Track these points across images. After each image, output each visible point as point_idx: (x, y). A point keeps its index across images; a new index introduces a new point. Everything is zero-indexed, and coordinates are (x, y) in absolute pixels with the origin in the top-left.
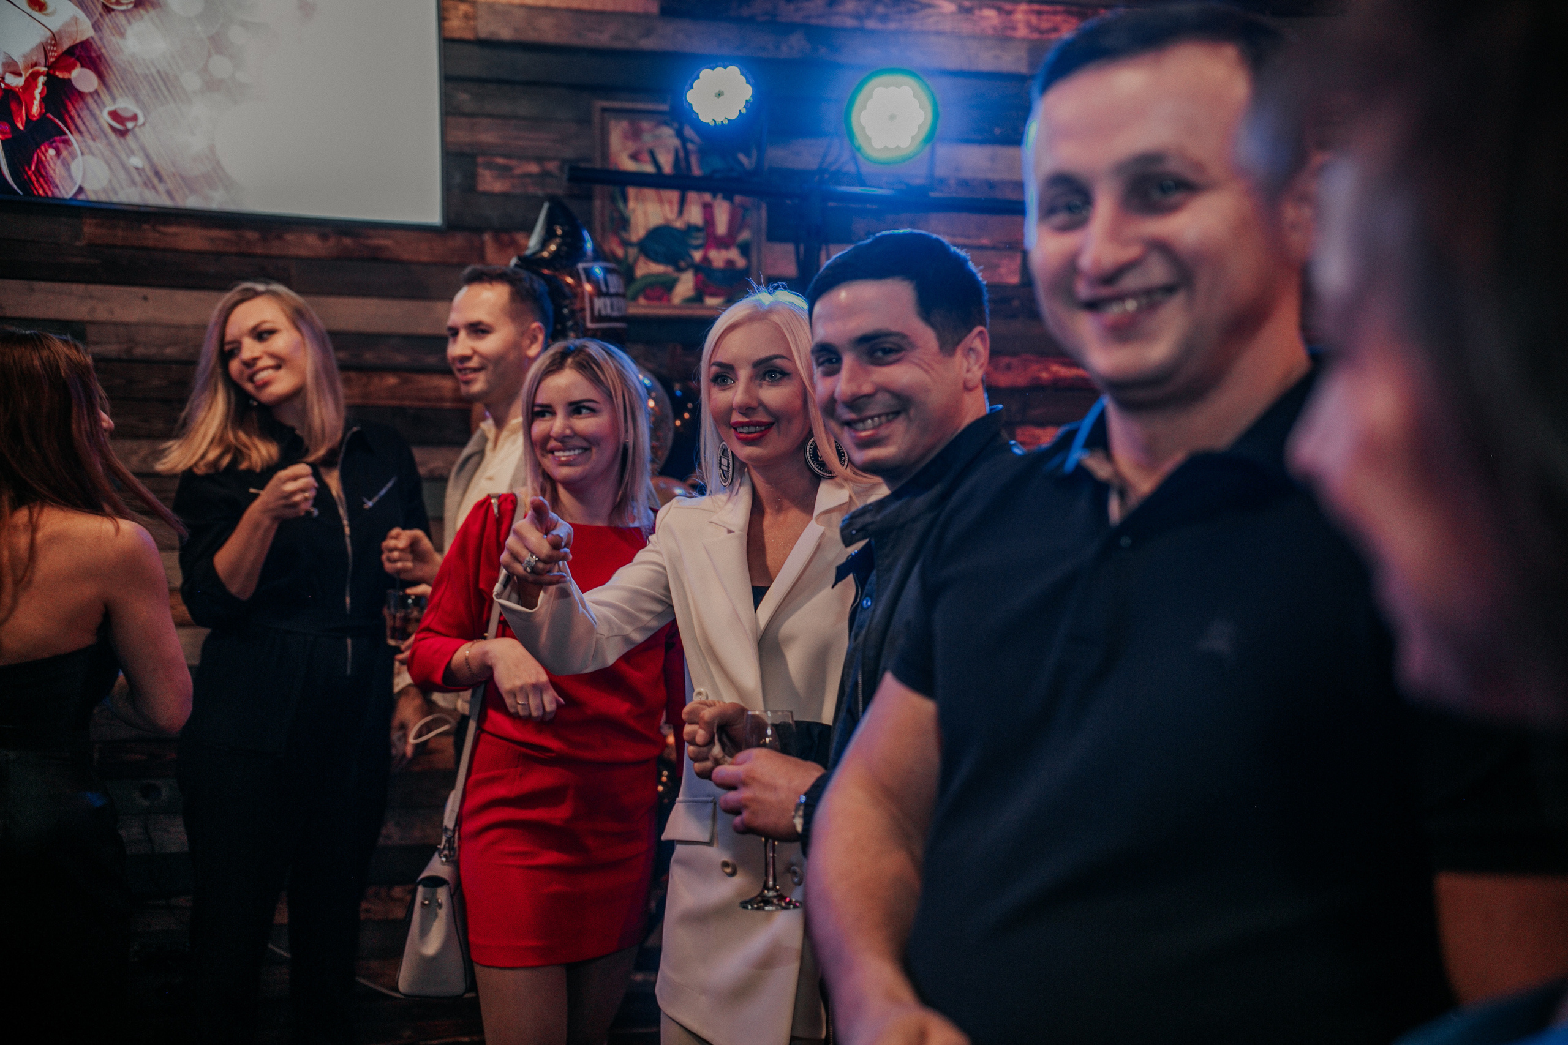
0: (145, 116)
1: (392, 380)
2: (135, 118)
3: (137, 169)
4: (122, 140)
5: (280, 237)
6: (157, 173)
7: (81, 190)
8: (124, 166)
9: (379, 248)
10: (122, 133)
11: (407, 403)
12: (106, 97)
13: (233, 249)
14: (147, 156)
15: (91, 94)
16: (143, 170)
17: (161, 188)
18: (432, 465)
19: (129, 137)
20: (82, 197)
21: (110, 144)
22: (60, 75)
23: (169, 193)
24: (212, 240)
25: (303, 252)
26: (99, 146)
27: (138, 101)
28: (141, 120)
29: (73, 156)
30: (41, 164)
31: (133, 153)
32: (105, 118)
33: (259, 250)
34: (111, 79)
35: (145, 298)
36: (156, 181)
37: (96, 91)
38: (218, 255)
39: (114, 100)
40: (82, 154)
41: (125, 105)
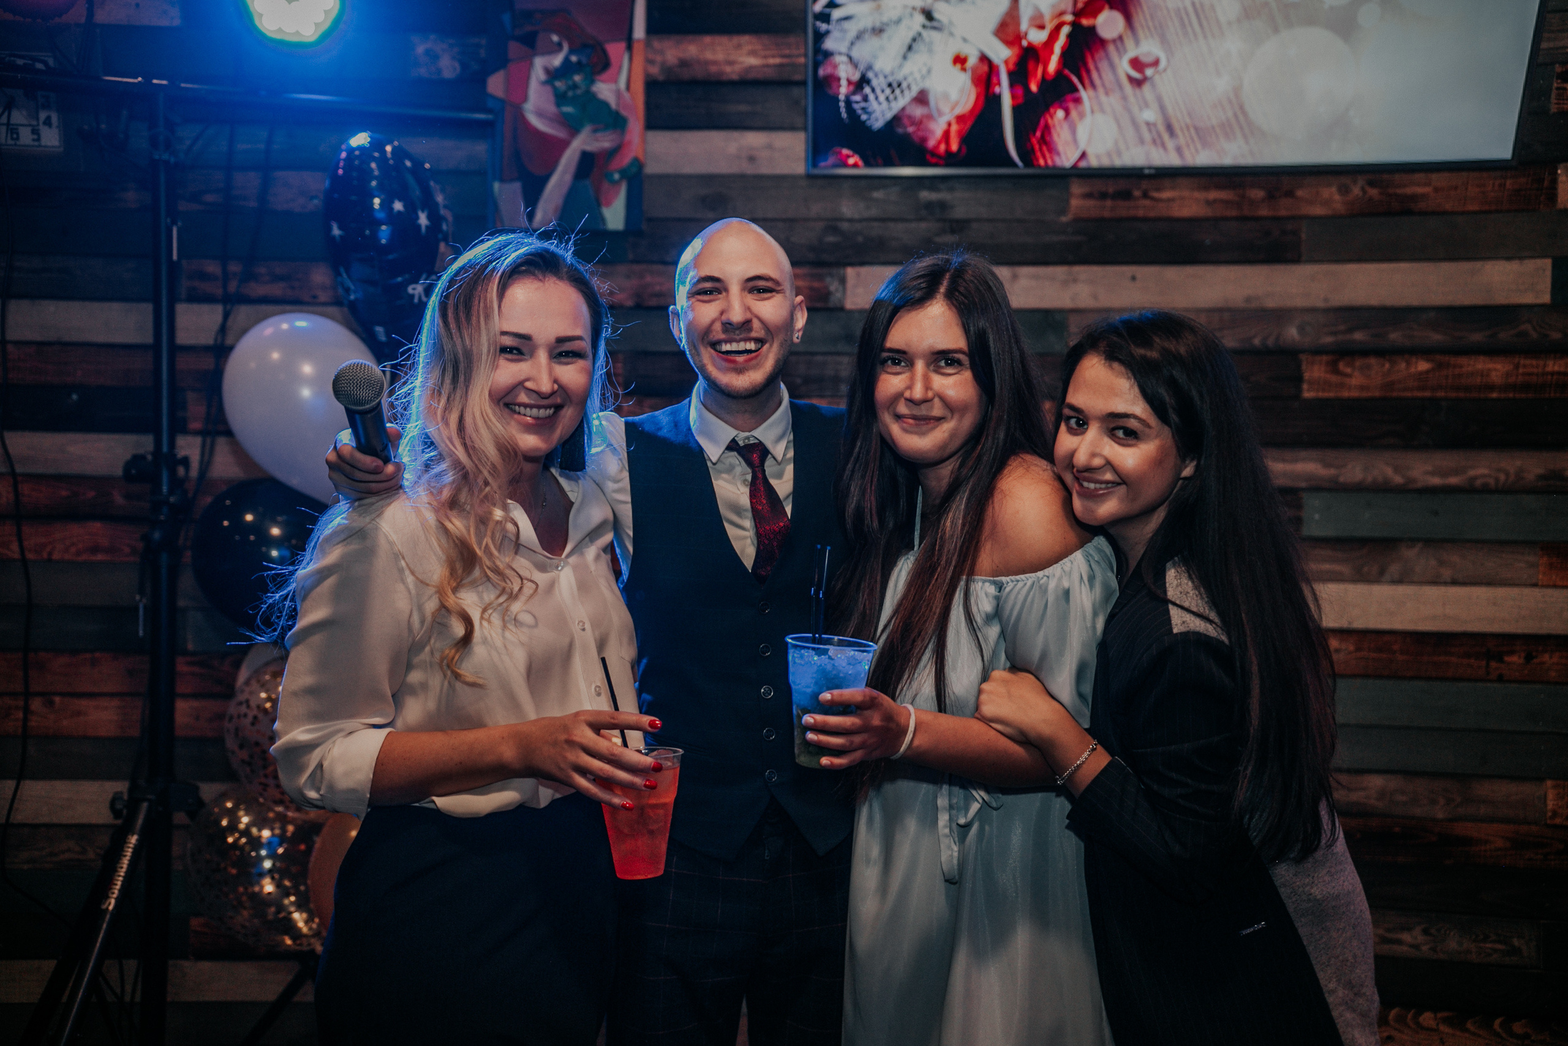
0: (1168, 61)
1: (1423, 366)
2: (1156, 63)
3: (1148, 124)
4: (1138, 91)
5: (1290, 194)
6: (1170, 128)
7: (1083, 155)
8: (1134, 123)
9: (1414, 198)
10: (1137, 83)
11: (1440, 394)
12: (1129, 42)
13: (1234, 213)
14: (1162, 108)
15: (1114, 41)
16: (1155, 125)
17: (1170, 144)
18: (1472, 473)
19: (1146, 88)
20: (1083, 164)
21: (1124, 98)
22: (1085, 22)
23: (1179, 150)
24: (1209, 203)
25: (1318, 211)
26: (1112, 102)
27: (1164, 41)
28: (1163, 63)
29: (1082, 116)
30: (1047, 129)
31: (1147, 105)
32: (1124, 66)
33: (1264, 212)
34: (1139, 19)
35: (1134, 278)
36: (1166, 136)
37: (1121, 38)
38: (1215, 220)
39: (1137, 42)
40: (1092, 112)
41: (1148, 47)
